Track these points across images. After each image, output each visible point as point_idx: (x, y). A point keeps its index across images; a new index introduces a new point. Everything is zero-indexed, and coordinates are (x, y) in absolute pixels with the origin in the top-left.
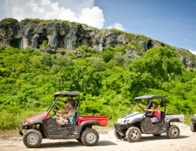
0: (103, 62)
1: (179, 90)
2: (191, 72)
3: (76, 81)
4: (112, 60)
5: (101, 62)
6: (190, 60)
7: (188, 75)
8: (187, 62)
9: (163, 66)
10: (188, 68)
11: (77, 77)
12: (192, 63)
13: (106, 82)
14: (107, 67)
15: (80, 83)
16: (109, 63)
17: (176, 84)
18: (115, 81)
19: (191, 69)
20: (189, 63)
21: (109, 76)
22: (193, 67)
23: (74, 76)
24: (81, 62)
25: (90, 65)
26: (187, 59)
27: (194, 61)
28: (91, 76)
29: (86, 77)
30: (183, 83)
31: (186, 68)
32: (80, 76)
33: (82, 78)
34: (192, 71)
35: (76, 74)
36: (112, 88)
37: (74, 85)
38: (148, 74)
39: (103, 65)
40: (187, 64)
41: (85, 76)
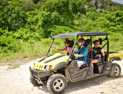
0: (33, 4)
1: (90, 26)
2: (100, 13)
3: (5, 18)
4: (39, 2)
5: (31, 4)
6: (101, 3)
7: (98, 15)
8: (98, 4)
9: (70, 6)
10: (98, 9)
11: (6, 15)
12: (101, 6)
13: (31, 20)
14: (36, 8)
15: (9, 20)
16: (37, 4)
17: (88, 22)
18: (38, 18)
19: (101, 10)
20: (100, 5)
21: (36, 14)
22: (102, 9)
23: (3, 14)
24: (15, 3)
25: (22, 6)
26: (98, 2)
27: (103, 4)
28: (18, 14)
29: (14, 15)
30: (93, 21)
31: (97, 9)
32: (9, 14)
33: (10, 16)
34: (101, 11)
35: (5, 13)
36: (35, 24)
37: (3, 22)
38: (57, 14)
39: (32, 6)
40: (98, 6)
41: (12, 15)
